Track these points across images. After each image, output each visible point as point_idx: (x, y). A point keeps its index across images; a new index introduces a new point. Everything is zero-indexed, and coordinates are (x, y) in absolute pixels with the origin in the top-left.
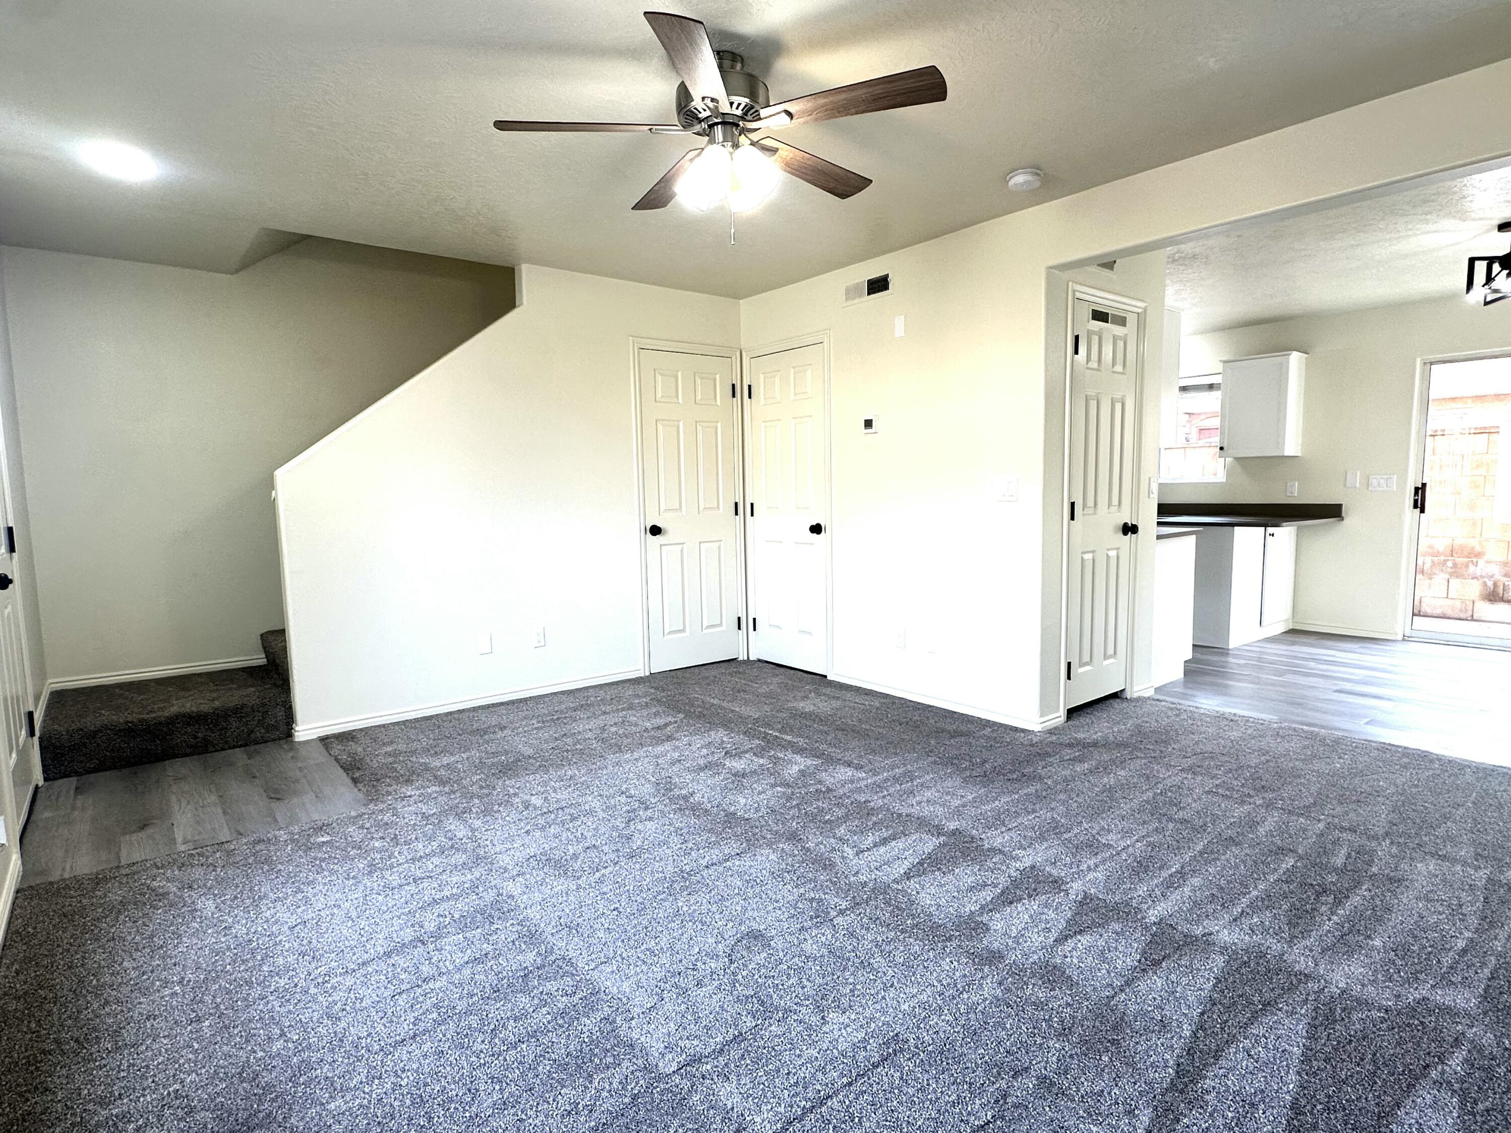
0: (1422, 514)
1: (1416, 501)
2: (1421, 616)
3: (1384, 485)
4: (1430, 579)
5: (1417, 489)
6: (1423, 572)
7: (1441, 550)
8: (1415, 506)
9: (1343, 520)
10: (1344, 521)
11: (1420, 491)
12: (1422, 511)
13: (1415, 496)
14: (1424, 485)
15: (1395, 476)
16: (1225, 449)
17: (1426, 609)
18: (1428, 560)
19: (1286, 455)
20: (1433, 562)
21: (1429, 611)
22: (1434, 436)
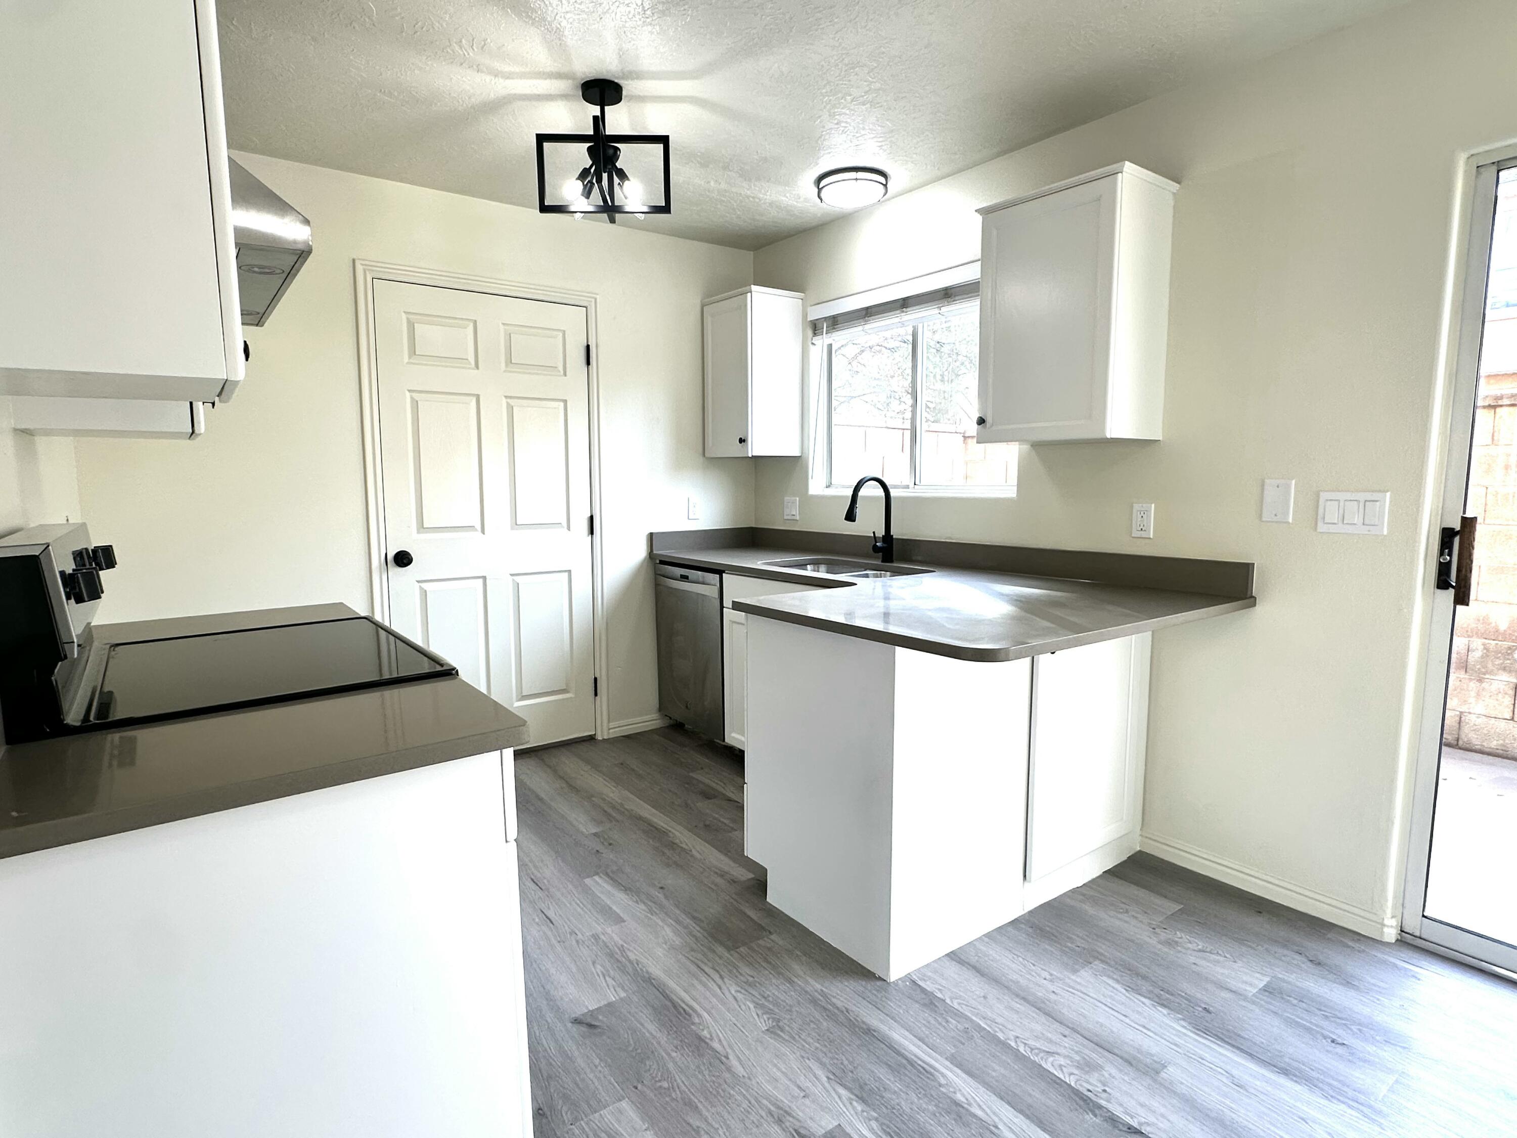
0: (1459, 607)
1: (1443, 571)
2: (1460, 748)
3: (1357, 520)
4: (1480, 681)
5: (1447, 536)
6: (1465, 666)
7: (1503, 627)
8: (1442, 583)
9: (1254, 605)
10: (1258, 608)
11: (1457, 540)
12: (1462, 598)
13: (1442, 553)
14: (1469, 524)
15: (1388, 494)
16: (989, 420)
17: (1470, 736)
18: (1477, 644)
19: (1108, 435)
20: (1486, 648)
21: (1476, 742)
22: (1494, 407)
